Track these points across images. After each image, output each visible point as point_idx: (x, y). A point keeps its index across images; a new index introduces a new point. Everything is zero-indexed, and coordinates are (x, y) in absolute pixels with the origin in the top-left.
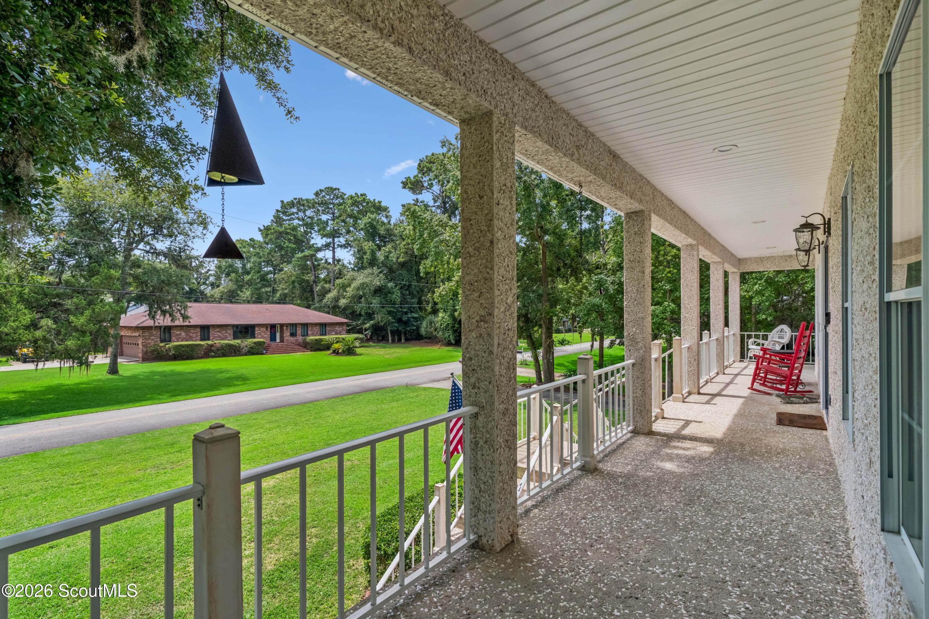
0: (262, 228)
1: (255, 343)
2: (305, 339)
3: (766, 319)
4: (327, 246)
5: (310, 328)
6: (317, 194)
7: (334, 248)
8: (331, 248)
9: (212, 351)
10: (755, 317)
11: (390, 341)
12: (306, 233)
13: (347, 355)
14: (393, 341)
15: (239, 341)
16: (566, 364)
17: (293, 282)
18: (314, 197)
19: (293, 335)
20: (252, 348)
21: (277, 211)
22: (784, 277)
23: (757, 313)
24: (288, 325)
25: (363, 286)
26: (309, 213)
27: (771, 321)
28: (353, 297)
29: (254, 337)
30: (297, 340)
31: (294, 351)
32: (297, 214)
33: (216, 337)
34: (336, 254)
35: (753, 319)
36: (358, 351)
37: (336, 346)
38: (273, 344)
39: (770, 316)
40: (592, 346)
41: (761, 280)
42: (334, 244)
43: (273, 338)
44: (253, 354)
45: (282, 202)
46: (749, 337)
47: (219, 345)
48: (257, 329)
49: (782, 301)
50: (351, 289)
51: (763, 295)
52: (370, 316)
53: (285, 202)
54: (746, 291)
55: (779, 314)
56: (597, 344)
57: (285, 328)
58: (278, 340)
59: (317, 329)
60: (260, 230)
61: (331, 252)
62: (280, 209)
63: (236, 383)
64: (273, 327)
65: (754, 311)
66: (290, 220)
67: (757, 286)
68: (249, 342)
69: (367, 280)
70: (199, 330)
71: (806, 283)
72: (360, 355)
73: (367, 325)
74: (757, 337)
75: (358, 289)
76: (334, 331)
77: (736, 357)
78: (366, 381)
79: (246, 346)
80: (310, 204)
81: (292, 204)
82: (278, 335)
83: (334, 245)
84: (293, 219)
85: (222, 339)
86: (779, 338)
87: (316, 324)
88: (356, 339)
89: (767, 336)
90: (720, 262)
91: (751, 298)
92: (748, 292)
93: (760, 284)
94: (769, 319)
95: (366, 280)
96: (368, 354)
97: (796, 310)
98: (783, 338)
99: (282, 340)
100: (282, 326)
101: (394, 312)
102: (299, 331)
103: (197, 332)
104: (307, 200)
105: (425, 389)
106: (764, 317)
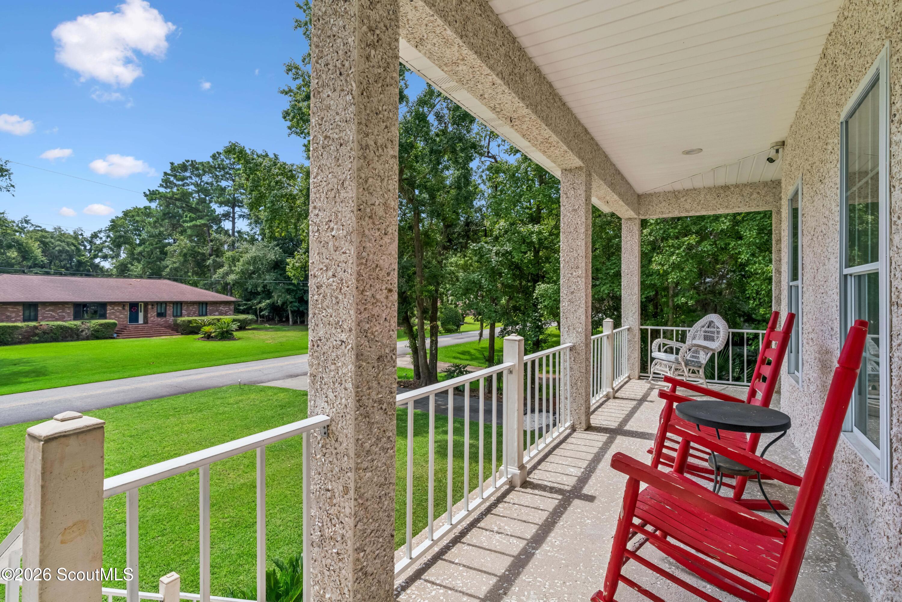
0: (148, 193)
1: (101, 325)
2: (176, 321)
3: (687, 303)
4: (226, 216)
5: (185, 308)
6: (214, 157)
7: (234, 218)
8: (231, 219)
9: (36, 335)
10: (673, 300)
11: (291, 322)
12: (202, 201)
13: (220, 340)
14: (295, 323)
15: (78, 323)
16: (473, 351)
17: (185, 255)
18: (211, 160)
19: (160, 315)
20: (97, 331)
21: (166, 174)
22: (710, 245)
23: (676, 295)
24: (153, 304)
25: (255, 260)
26: (207, 178)
27: (692, 306)
28: (242, 272)
29: (105, 318)
30: (166, 322)
31: (159, 334)
32: (191, 178)
33: (46, 317)
34: (236, 225)
35: (671, 303)
36: (236, 334)
37: (206, 329)
38: (132, 326)
39: (691, 299)
40: (481, 335)
41: (679, 249)
42: (234, 213)
43: (134, 319)
44: (98, 338)
45: (172, 164)
46: (655, 334)
47: (46, 327)
48: (109, 307)
49: (705, 283)
50: (240, 263)
51: (682, 270)
52: (268, 294)
53: (176, 164)
54: (660, 264)
55: (702, 297)
56: (486, 332)
57: (150, 307)
58: (141, 321)
59: (194, 308)
60: (146, 195)
61: (231, 223)
62: (169, 172)
63: (25, 380)
64: (134, 306)
65: (671, 292)
66: (183, 185)
67: (674, 258)
68: (95, 323)
69: (260, 254)
70: (20, 308)
71: (739, 253)
72: (239, 339)
73: (263, 305)
74: (668, 335)
75: (249, 263)
76: (217, 311)
77: (632, 369)
78: (199, 377)
79: (88, 329)
80: (208, 168)
81: (184, 167)
82: (141, 316)
83: (234, 216)
84: (188, 185)
85: (57, 320)
86: (706, 338)
87: (193, 303)
88: (234, 320)
89: (684, 334)
90: (580, 168)
91: (666, 273)
92: (663, 265)
93: (678, 254)
94: (690, 303)
95: (258, 253)
96: (248, 338)
97: (720, 293)
98: (712, 339)
99: (146, 321)
100: (146, 304)
101: (293, 290)
102: (170, 310)
103: (19, 311)
104: (202, 164)
105: (263, 389)
106: (683, 300)
